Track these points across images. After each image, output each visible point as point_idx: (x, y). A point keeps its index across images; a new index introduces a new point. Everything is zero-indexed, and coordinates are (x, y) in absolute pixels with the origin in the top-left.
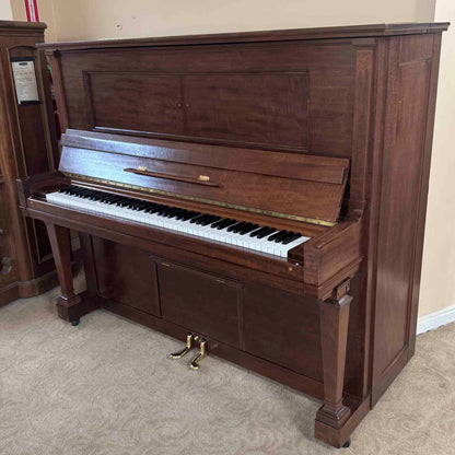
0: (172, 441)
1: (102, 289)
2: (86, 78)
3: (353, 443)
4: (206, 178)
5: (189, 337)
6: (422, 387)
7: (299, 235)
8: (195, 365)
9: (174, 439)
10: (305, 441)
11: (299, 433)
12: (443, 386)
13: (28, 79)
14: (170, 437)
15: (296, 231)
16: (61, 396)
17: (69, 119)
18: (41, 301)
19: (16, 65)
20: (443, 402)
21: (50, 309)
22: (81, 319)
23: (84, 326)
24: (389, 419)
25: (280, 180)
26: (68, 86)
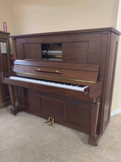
0: (47, 146)
1: (23, 105)
2: (23, 45)
3: (98, 145)
4: (58, 71)
5: (49, 118)
6: (113, 130)
7: (85, 86)
8: (51, 125)
9: (48, 145)
10: (85, 145)
11: (83, 143)
12: (118, 130)
13: (5, 47)
14: (46, 145)
15: (84, 85)
16: (13, 134)
17: (17, 57)
18: (5, 109)
19: (1, 43)
20: (119, 134)
21: (8, 111)
22: (17, 114)
23: (18, 116)
24: (106, 138)
25: (80, 71)
26: (17, 48)
